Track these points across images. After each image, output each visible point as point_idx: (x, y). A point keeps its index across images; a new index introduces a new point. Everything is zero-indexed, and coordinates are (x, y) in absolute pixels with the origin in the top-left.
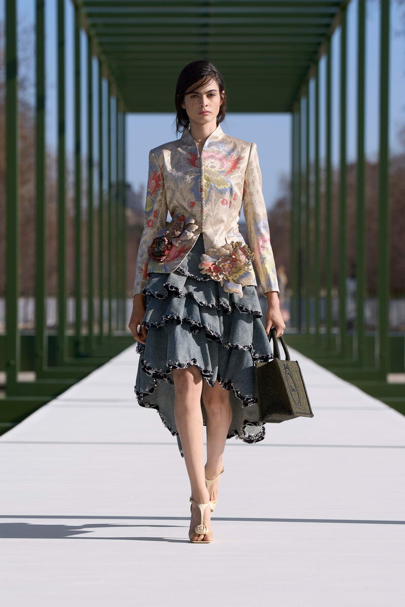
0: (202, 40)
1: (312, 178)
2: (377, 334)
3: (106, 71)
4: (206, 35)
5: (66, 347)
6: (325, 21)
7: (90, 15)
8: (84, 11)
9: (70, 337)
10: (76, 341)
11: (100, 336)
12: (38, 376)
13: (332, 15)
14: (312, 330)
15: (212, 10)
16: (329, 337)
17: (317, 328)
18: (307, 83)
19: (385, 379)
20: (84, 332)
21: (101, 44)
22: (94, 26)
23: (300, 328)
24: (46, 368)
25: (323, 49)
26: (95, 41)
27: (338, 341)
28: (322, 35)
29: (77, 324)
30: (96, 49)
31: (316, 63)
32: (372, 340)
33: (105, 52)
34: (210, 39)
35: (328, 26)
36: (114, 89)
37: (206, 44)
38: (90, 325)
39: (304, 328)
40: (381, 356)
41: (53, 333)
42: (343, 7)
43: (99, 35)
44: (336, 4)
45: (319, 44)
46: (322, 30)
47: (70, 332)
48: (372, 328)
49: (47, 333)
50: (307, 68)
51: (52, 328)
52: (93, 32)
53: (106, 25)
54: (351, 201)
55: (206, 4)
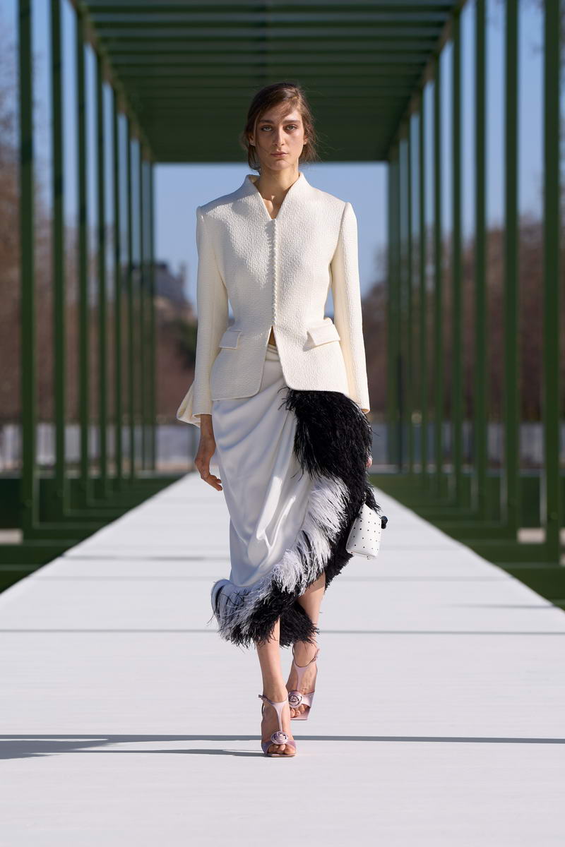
0: (258, 59)
2: (503, 474)
3: (123, 104)
4: (263, 52)
5: (66, 493)
6: (431, 32)
7: (98, 26)
8: (90, 19)
9: (73, 481)
10: (78, 485)
11: (117, 479)
12: (26, 536)
13: (441, 24)
14: (417, 468)
15: (270, 17)
16: (440, 477)
17: (424, 465)
18: (407, 121)
19: (513, 535)
20: (94, 472)
21: (115, 66)
22: (105, 40)
23: (400, 465)
24: (36, 524)
25: (429, 71)
26: (107, 61)
27: (452, 483)
28: (428, 52)
29: (84, 463)
30: (108, 72)
31: (420, 92)
32: (496, 481)
33: (122, 78)
34: (270, 59)
35: (435, 39)
36: (136, 129)
37: (263, 65)
38: (102, 464)
39: (406, 465)
40: (509, 505)
41: (50, 474)
42: (455, 12)
43: (112, 53)
44: (445, 9)
45: (423, 65)
46: (426, 46)
47: (72, 474)
48: (497, 464)
49: (37, 474)
50: (408, 99)
51: (45, 467)
52: (103, 49)
53: (122, 40)
54: (469, 286)
55: (262, 9)
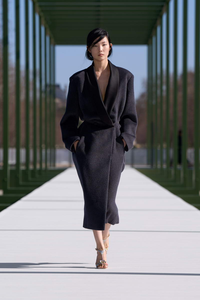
1: (159, 82)
2: (193, 169)
3: (43, 22)
5: (20, 176)
9: (23, 171)
10: (25, 172)
11: (40, 170)
12: (4, 192)
14: (159, 166)
16: (168, 170)
17: (162, 165)
18: (156, 28)
19: (198, 193)
20: (31, 167)
21: (40, 6)
23: (152, 165)
24: (9, 188)
25: (164, 9)
26: (37, 4)
27: (173, 172)
29: (27, 163)
30: (38, 9)
31: (161, 17)
32: (191, 172)
33: (42, 11)
36: (48, 32)
38: (34, 164)
39: (154, 165)
40: (196, 181)
41: (14, 168)
43: (39, 1)
45: (162, 6)
47: (23, 168)
49: (9, 168)
50: (156, 20)
51: (12, 165)
54: (180, 94)
